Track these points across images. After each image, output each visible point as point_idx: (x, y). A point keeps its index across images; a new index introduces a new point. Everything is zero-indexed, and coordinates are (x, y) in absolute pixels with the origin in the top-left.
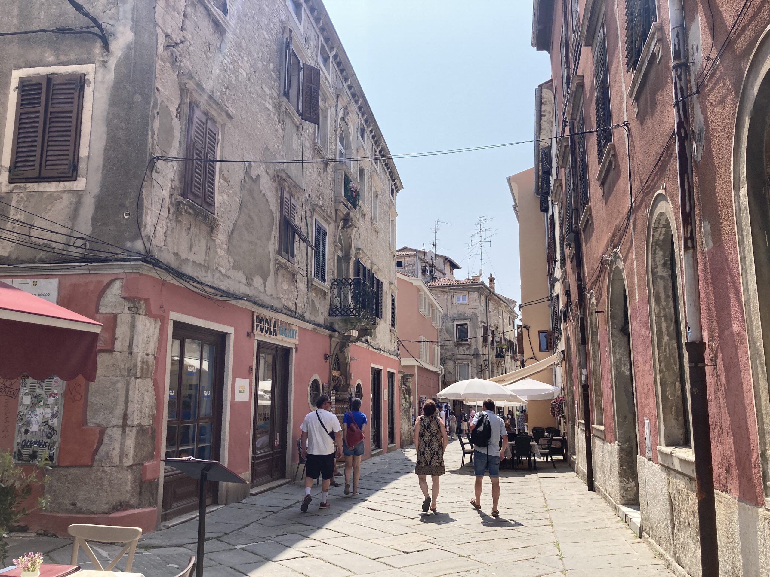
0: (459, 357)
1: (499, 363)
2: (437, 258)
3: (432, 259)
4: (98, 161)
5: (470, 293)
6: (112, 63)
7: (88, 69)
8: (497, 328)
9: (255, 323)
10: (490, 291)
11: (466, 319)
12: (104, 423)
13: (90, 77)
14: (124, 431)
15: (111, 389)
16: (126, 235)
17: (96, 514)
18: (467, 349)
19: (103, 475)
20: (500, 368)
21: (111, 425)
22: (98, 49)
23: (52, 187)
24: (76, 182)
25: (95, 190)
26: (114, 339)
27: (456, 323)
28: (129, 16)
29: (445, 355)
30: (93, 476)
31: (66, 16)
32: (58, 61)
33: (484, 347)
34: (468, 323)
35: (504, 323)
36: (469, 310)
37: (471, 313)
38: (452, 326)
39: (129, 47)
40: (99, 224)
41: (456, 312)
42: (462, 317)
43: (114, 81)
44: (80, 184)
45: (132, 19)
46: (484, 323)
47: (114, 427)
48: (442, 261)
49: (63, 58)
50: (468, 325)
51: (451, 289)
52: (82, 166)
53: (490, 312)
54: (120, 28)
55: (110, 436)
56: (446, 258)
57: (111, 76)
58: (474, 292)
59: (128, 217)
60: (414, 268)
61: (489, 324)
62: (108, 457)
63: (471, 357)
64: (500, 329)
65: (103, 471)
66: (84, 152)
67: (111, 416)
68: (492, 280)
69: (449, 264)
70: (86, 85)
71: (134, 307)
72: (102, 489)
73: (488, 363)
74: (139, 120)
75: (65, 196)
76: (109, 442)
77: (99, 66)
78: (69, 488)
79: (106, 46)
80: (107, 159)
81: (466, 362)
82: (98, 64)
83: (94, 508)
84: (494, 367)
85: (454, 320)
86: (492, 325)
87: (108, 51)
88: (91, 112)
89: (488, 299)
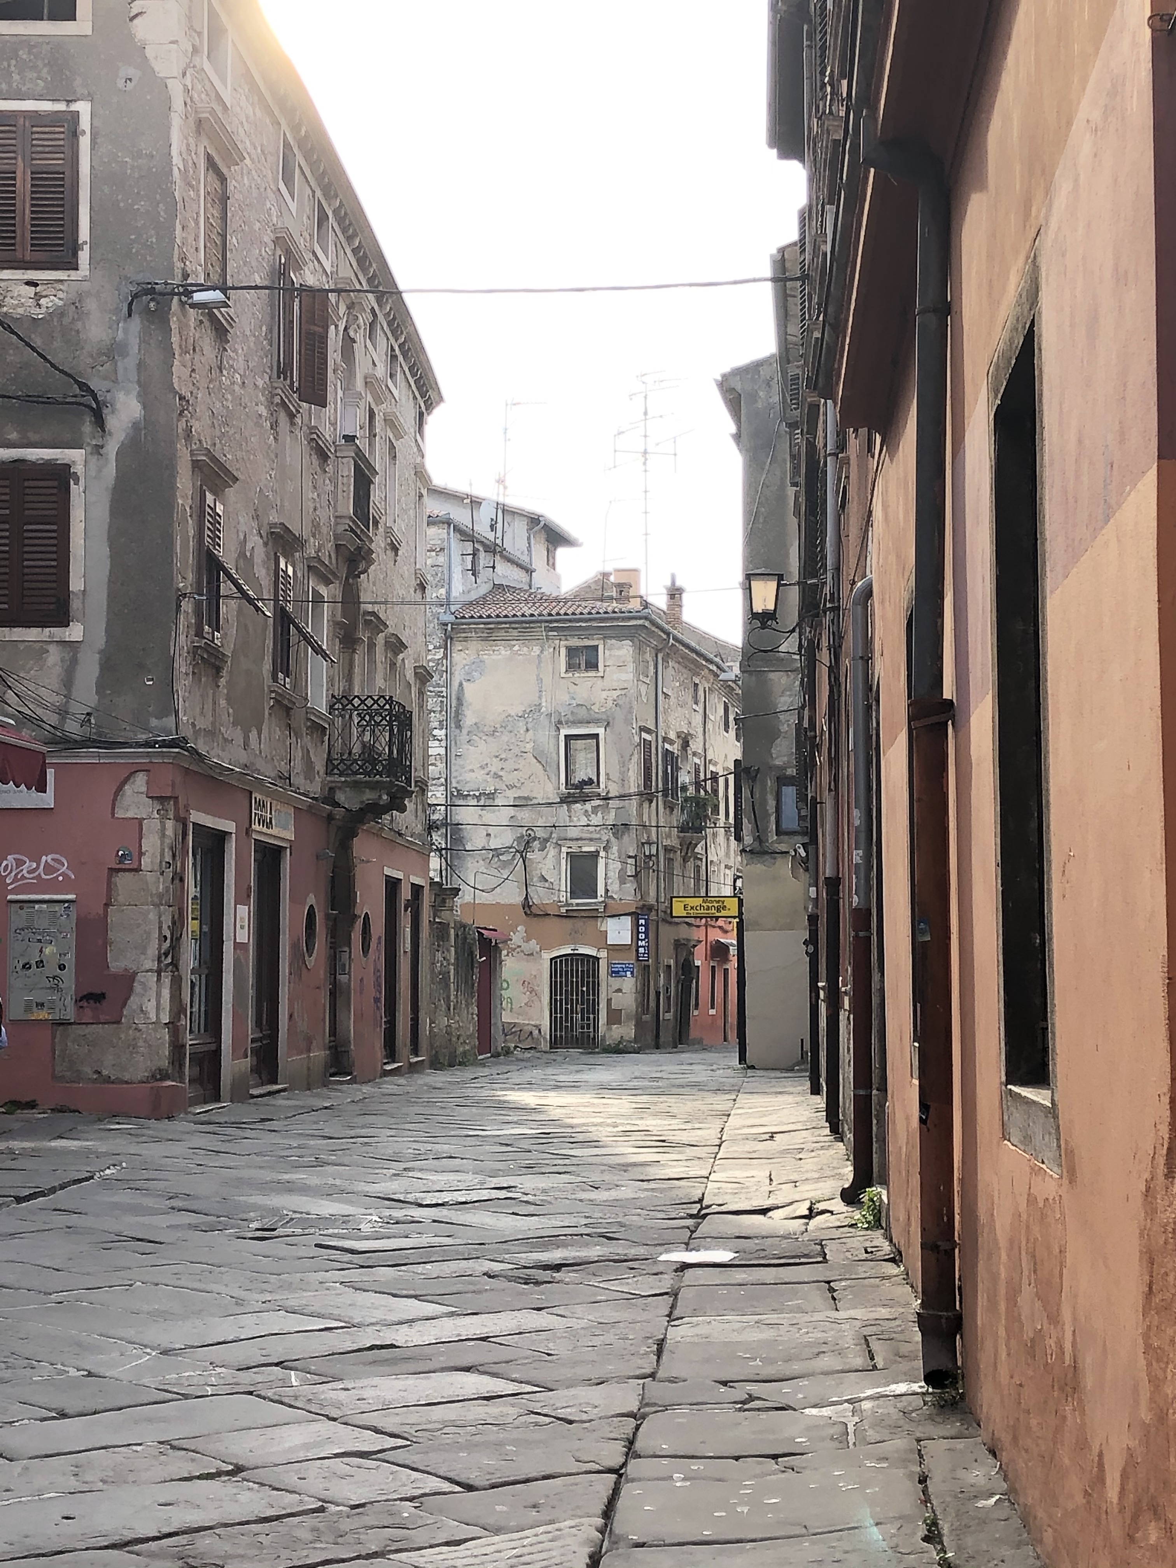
0: (573, 833)
1: (688, 848)
2: (508, 518)
3: (493, 527)
4: (99, 601)
5: (610, 642)
6: (112, 448)
7: (75, 456)
8: (686, 744)
9: (254, 811)
10: (668, 634)
11: (596, 721)
12: (133, 967)
13: (79, 469)
14: (159, 975)
15: (140, 921)
16: (150, 709)
17: (131, 1083)
18: (595, 809)
19: (138, 1034)
20: (690, 864)
21: (143, 968)
22: (87, 427)
23: (33, 634)
24: (67, 629)
25: (100, 640)
26: (141, 854)
27: (564, 732)
28: (134, 377)
29: (530, 828)
30: (123, 1036)
31: (32, 369)
32: (25, 441)
33: (646, 805)
34: (601, 731)
35: (709, 726)
36: (604, 694)
37: (610, 703)
38: (553, 741)
39: (136, 426)
40: (109, 692)
41: (566, 698)
42: (582, 713)
43: (117, 477)
44: (75, 632)
45: (139, 382)
46: (648, 731)
47: (147, 971)
48: (520, 527)
49: (33, 437)
50: (601, 737)
51: (553, 629)
52: (75, 604)
53: (666, 695)
54: (121, 396)
55: (143, 983)
56: (534, 520)
57: (111, 470)
58: (619, 638)
59: (151, 683)
60: (441, 560)
61: (661, 733)
62: (142, 1011)
63: (606, 835)
64: (696, 745)
65: (136, 1029)
66: (76, 584)
67: (143, 957)
68: (675, 594)
69: (543, 536)
70: (72, 482)
71: (163, 809)
72: (137, 1053)
73: (654, 852)
74: (159, 541)
75: (52, 648)
76: (142, 992)
77: (91, 454)
78: (89, 1051)
79: (100, 422)
80: (112, 597)
81: (593, 849)
82: (89, 449)
83: (127, 1077)
84: (671, 860)
85: (560, 722)
86: (672, 735)
87: (104, 431)
88: (83, 524)
89: (660, 656)
